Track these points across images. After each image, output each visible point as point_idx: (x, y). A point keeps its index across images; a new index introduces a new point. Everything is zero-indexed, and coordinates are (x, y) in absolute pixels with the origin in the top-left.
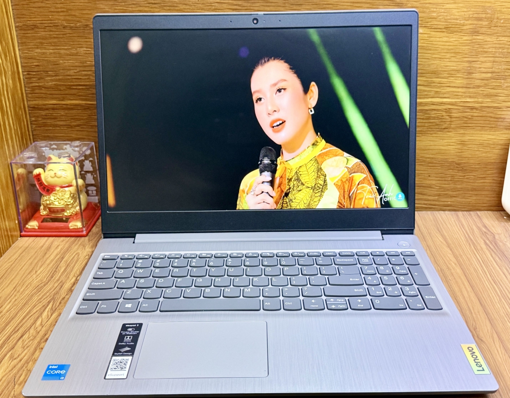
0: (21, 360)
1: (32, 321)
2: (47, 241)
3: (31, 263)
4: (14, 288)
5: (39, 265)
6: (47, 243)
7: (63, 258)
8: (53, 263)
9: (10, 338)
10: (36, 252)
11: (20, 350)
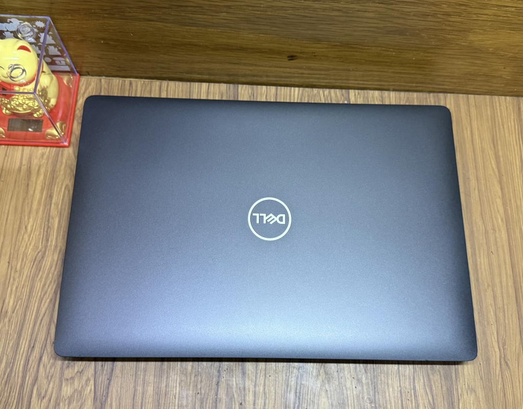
0: (50, 400)
1: (45, 329)
2: (22, 155)
3: (16, 208)
4: (9, 263)
5: (26, 213)
6: (24, 162)
7: (51, 197)
8: (41, 209)
9: (29, 360)
10: (15, 183)
11: (45, 382)
